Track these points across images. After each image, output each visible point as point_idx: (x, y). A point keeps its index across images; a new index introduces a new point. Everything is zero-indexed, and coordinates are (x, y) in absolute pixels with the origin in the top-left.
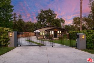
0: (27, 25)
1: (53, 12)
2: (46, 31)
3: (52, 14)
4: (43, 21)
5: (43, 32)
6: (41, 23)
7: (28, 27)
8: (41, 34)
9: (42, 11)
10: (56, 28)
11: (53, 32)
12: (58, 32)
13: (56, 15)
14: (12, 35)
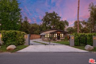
0: (32, 28)
1: (58, 15)
2: (51, 33)
3: (56, 17)
4: (48, 23)
5: (48, 34)
6: (46, 25)
7: (33, 30)
8: (46, 36)
9: (47, 13)
10: (59, 31)
11: (56, 34)
12: (61, 34)
13: (60, 18)
14: (27, 37)
